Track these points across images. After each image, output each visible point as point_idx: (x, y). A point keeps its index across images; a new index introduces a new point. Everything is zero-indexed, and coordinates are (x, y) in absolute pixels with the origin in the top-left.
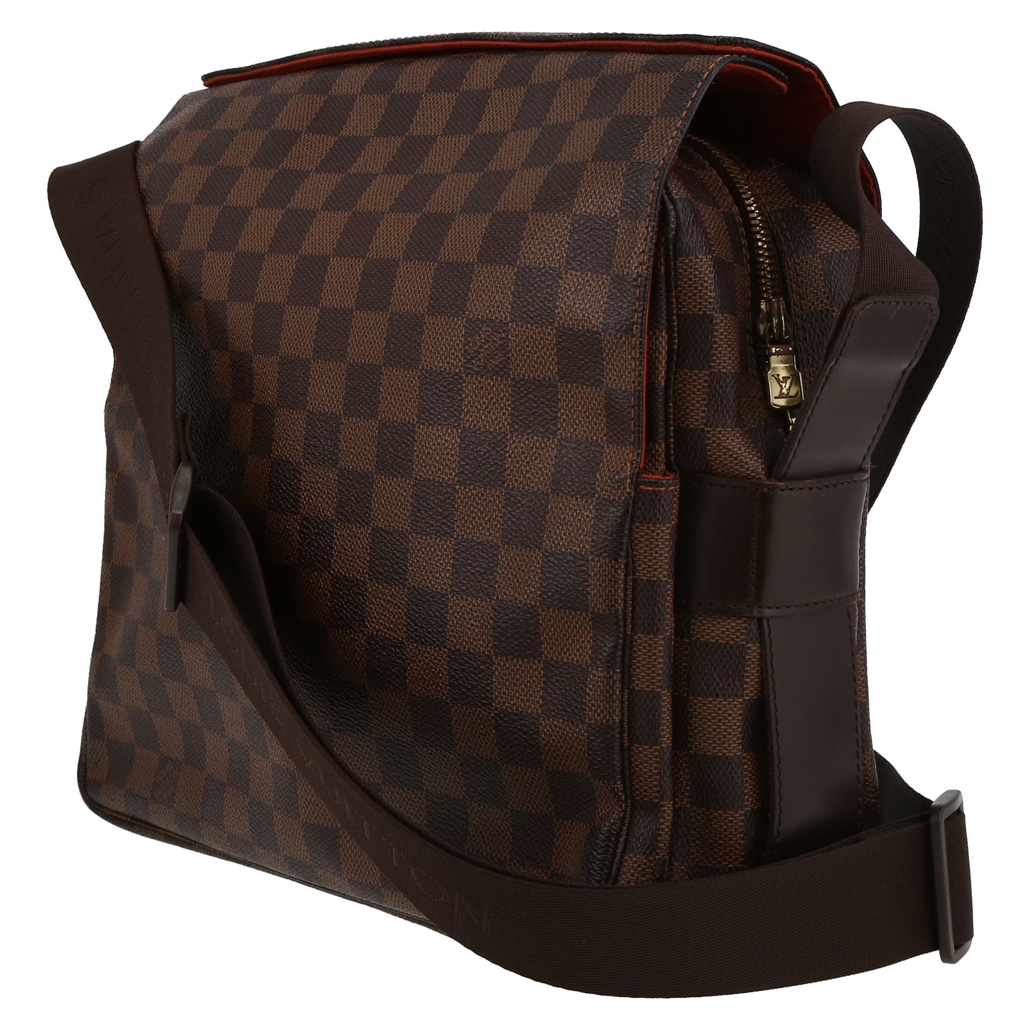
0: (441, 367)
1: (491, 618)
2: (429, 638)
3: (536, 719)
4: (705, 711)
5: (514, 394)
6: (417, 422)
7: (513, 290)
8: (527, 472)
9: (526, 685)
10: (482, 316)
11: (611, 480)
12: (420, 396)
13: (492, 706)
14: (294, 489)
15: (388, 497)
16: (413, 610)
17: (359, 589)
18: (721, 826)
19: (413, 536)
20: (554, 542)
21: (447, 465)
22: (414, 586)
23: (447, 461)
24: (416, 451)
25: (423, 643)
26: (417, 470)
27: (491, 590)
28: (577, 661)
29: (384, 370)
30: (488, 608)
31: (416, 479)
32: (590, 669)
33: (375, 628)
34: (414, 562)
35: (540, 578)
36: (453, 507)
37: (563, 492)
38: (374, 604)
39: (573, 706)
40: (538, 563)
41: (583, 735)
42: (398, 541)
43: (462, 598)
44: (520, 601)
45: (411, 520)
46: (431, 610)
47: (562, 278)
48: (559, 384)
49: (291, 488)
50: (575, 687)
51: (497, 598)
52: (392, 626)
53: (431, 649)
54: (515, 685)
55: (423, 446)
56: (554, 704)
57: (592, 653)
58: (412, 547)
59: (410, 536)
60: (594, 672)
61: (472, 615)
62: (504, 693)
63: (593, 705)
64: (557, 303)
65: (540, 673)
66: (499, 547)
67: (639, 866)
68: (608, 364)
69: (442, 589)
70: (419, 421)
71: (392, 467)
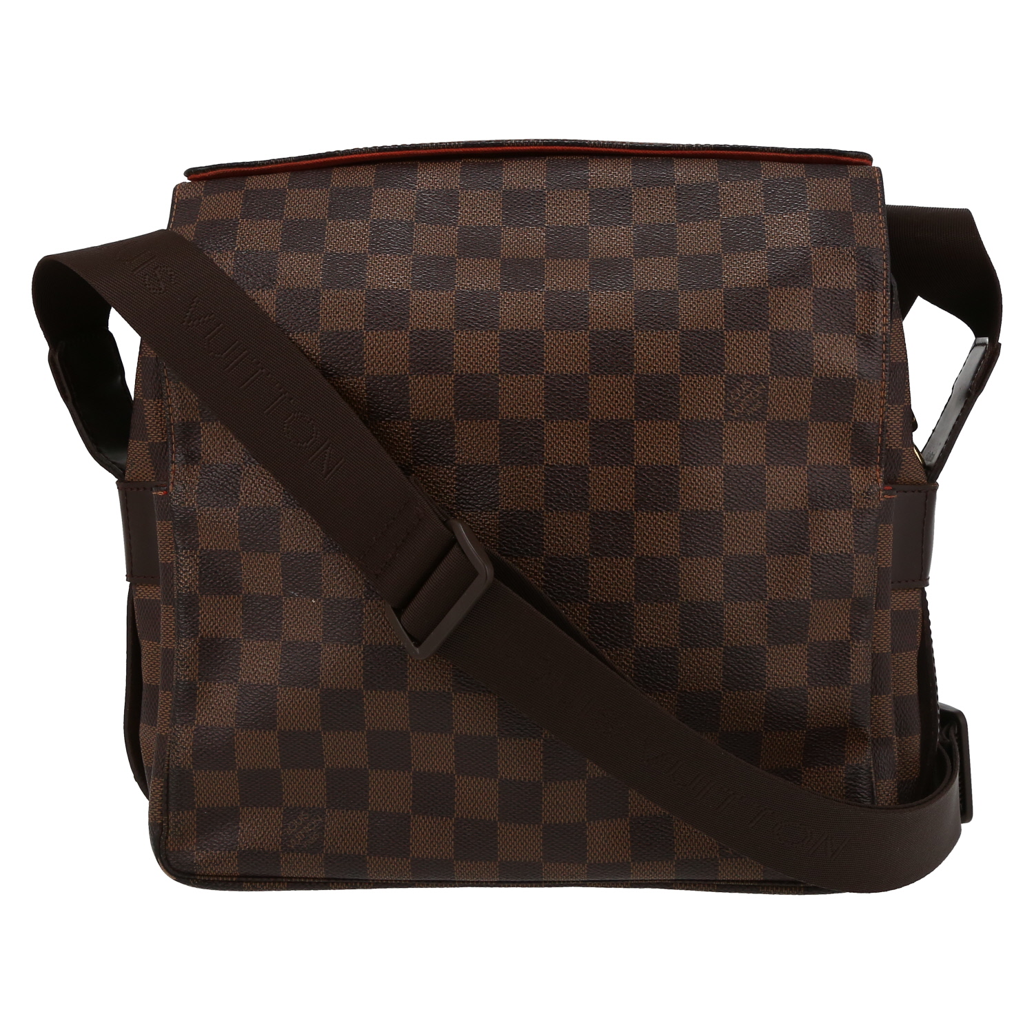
0: (703, 417)
1: (766, 615)
2: (705, 641)
3: (805, 690)
4: (901, 663)
5: (769, 433)
6: (680, 464)
7: (769, 350)
8: (785, 495)
9: (793, 665)
10: (742, 372)
11: (867, 493)
12: (682, 442)
13: (765, 687)
14: (535, 534)
15: (652, 530)
16: (687, 620)
17: (625, 610)
18: (910, 748)
19: (682, 559)
20: (820, 547)
21: (713, 496)
22: (687, 600)
23: (713, 494)
24: (681, 488)
25: (698, 646)
26: (683, 503)
27: (762, 593)
28: (837, 638)
29: (637, 423)
30: (762, 608)
31: (683, 511)
32: (851, 643)
33: (645, 641)
34: (686, 580)
35: (811, 577)
36: (722, 530)
37: (822, 507)
38: (642, 621)
39: (838, 674)
40: (808, 565)
41: (848, 695)
42: (668, 564)
43: (736, 603)
44: (794, 598)
45: (680, 546)
46: (706, 618)
47: (814, 339)
48: (810, 423)
49: (531, 534)
50: (838, 659)
51: (770, 599)
52: (664, 637)
53: (706, 649)
54: (784, 666)
55: (688, 484)
56: (819, 675)
57: (851, 630)
58: (683, 569)
59: (680, 560)
60: (855, 644)
61: (747, 615)
62: (776, 675)
63: (856, 670)
64: (815, 359)
65: (804, 653)
66: (765, 557)
67: (890, 788)
68: (857, 403)
69: (716, 599)
70: (683, 463)
71: (656, 504)
